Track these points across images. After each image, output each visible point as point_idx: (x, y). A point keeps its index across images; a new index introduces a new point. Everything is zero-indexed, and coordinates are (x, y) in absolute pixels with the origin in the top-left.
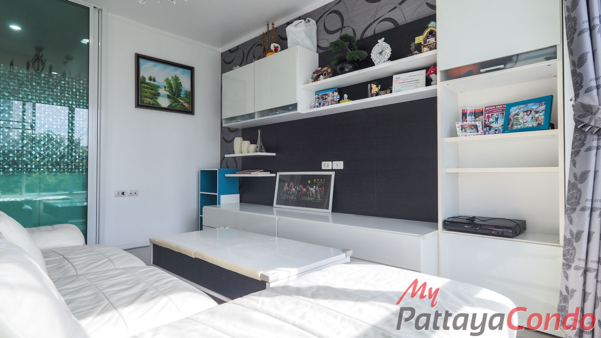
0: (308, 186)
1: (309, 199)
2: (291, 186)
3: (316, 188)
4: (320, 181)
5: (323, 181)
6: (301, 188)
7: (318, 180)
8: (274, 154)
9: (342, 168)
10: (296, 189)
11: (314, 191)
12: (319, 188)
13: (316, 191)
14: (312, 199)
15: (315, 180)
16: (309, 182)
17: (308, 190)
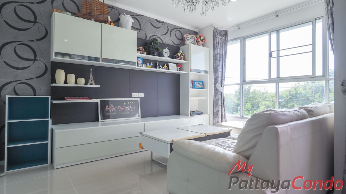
0: (124, 106)
1: (126, 113)
2: (112, 107)
3: (130, 107)
4: (131, 103)
5: (133, 103)
6: (119, 108)
7: (130, 103)
8: (99, 86)
9: (143, 97)
10: (116, 108)
11: (129, 109)
12: (131, 107)
13: (130, 109)
14: (128, 113)
15: (128, 103)
16: (125, 104)
17: (125, 108)
